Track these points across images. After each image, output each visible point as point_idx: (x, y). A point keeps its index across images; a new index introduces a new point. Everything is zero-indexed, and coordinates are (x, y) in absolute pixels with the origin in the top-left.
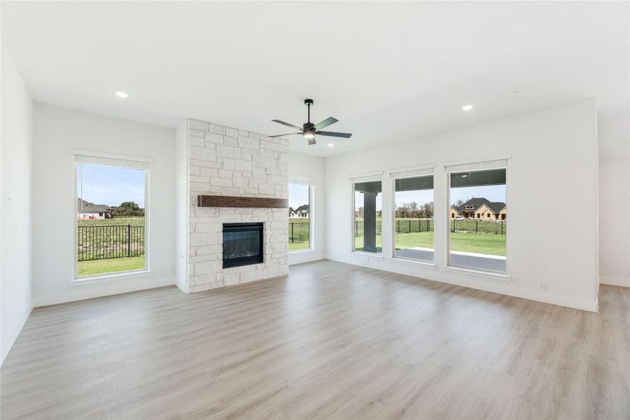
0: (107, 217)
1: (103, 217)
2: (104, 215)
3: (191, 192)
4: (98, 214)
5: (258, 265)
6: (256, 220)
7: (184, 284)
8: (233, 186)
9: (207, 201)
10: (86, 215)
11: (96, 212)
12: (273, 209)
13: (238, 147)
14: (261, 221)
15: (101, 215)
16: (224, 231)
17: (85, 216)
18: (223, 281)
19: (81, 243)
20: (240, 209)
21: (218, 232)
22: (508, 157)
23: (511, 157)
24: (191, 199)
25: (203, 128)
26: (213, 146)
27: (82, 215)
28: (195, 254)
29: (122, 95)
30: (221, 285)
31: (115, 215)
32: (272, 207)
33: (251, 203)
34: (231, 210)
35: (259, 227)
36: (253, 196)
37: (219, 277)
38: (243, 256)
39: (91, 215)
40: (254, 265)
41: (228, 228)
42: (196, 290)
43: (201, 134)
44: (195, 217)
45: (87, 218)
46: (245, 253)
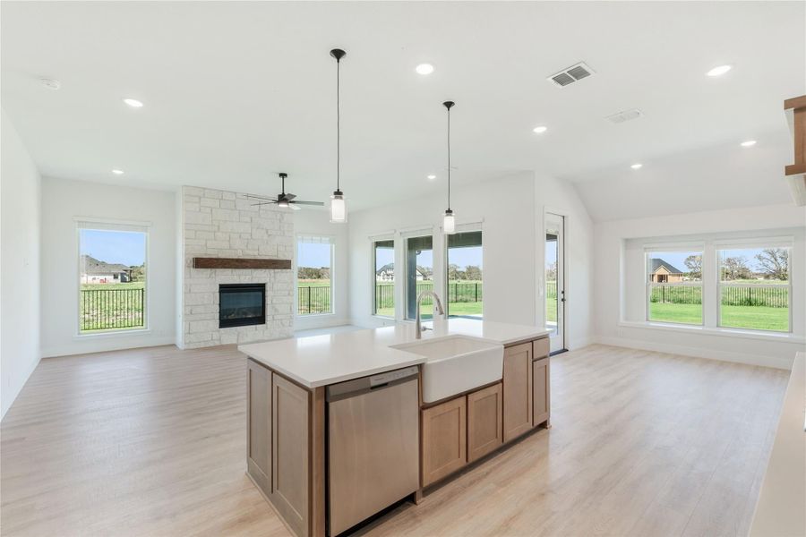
0: (123, 280)
1: (119, 281)
2: (119, 277)
3: (186, 254)
4: (112, 277)
5: (258, 326)
6: (255, 281)
7: (180, 341)
8: (230, 248)
9: (200, 263)
10: (97, 277)
11: (109, 274)
12: (276, 270)
13: (236, 209)
14: (260, 282)
15: (116, 277)
16: (220, 292)
17: (94, 279)
18: (220, 340)
19: (87, 311)
20: (237, 270)
21: (214, 293)
22: (481, 220)
23: (484, 220)
24: (186, 261)
25: (197, 194)
26: (208, 210)
27: (90, 278)
28: (190, 313)
29: (118, 172)
30: (217, 343)
31: (135, 278)
32: (274, 268)
33: (248, 265)
34: (228, 271)
35: (261, 288)
36: (253, 258)
37: (216, 336)
38: (244, 316)
39: (103, 277)
40: (254, 326)
41: (225, 289)
42: (192, 346)
43: (197, 199)
44: (190, 277)
45: (97, 282)
46: (246, 314)
